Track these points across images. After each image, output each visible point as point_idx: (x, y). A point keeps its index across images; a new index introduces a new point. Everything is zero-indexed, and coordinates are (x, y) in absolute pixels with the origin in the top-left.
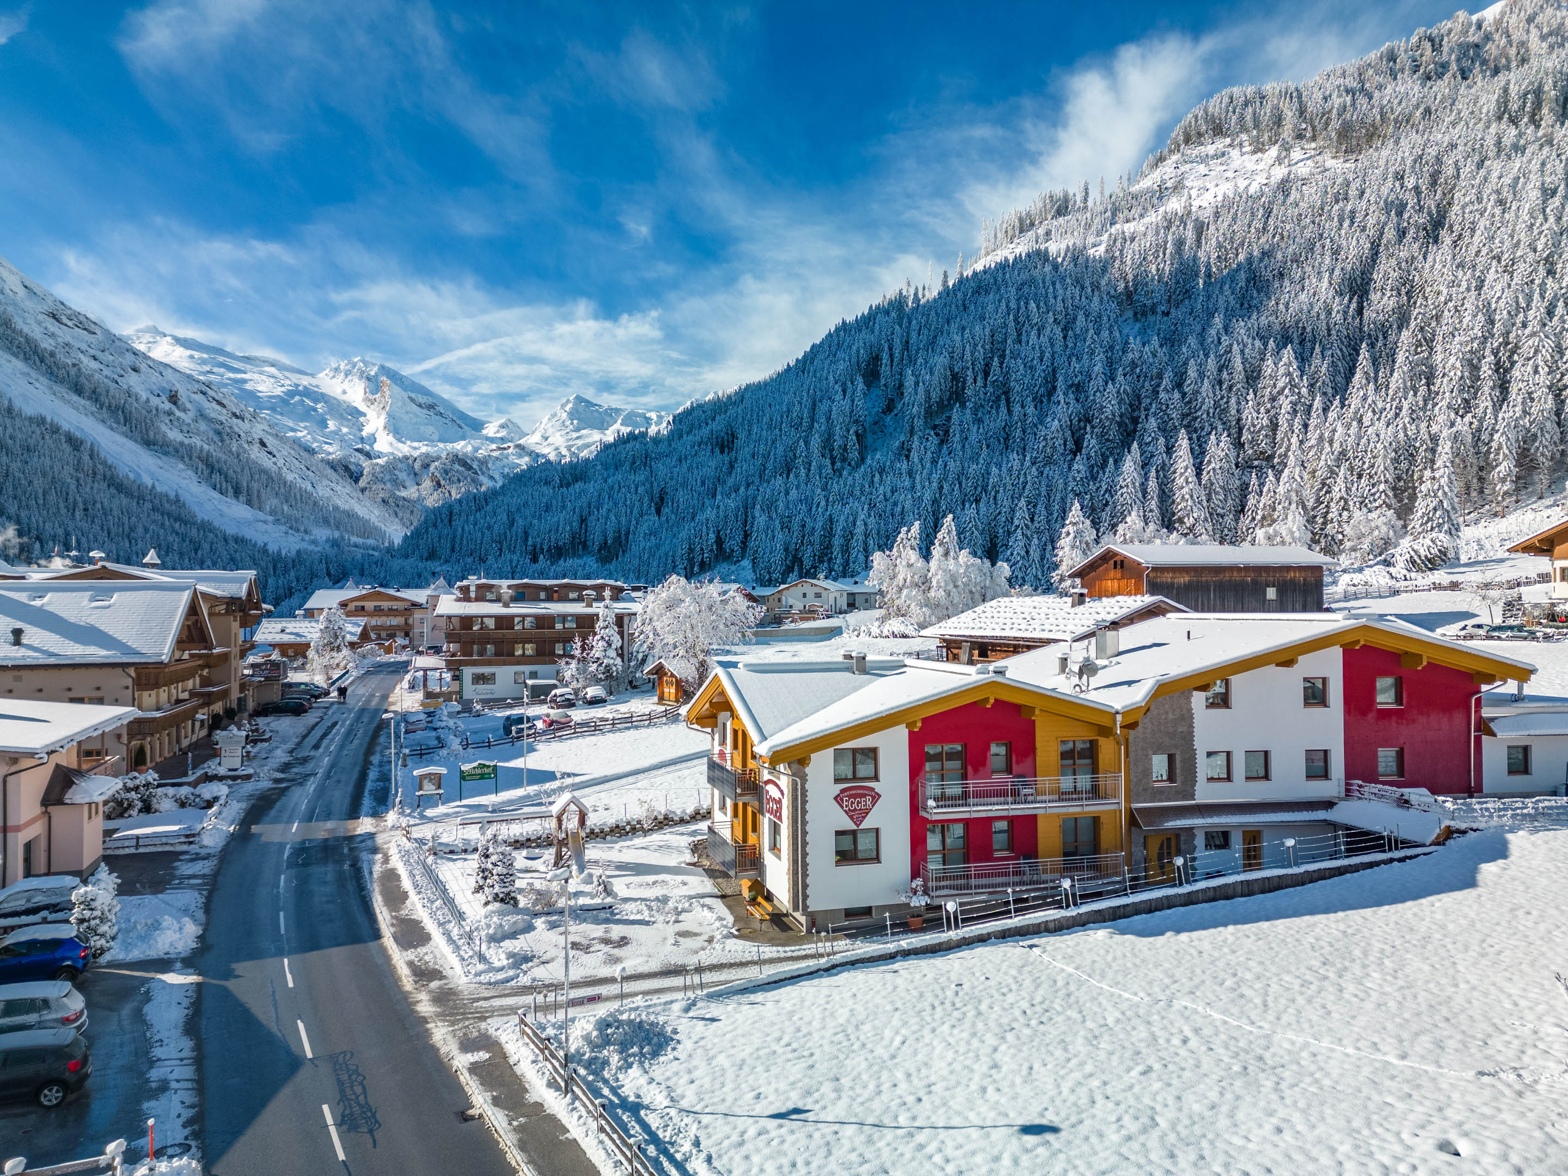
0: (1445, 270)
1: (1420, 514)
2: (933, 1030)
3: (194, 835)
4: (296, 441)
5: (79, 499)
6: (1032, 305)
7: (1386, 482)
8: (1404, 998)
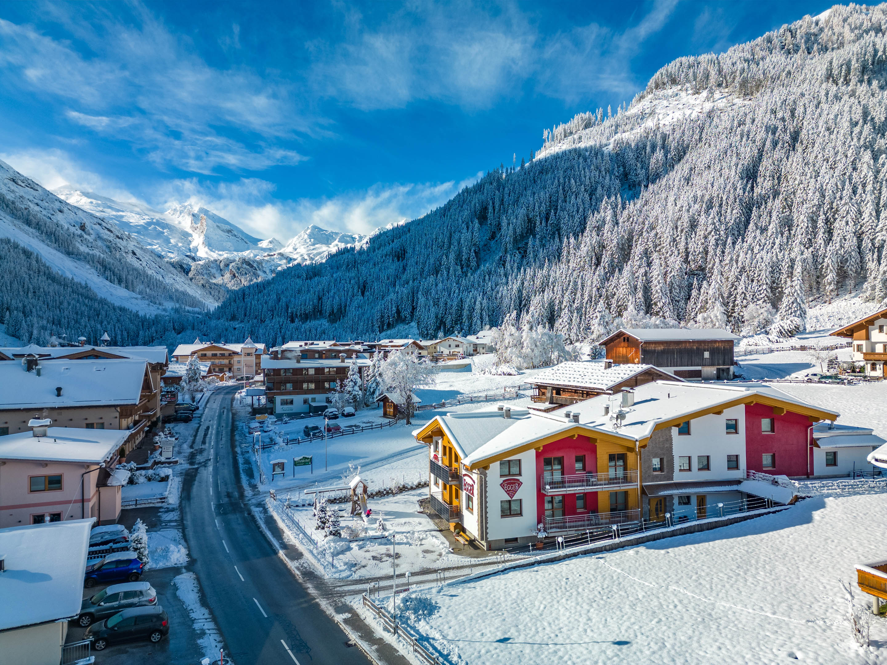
0: (799, 167)
1: (785, 305)
2: (558, 602)
3: (164, 498)
4: (152, 252)
5: (31, 286)
6: (573, 181)
7: (767, 284)
8: (775, 585)
